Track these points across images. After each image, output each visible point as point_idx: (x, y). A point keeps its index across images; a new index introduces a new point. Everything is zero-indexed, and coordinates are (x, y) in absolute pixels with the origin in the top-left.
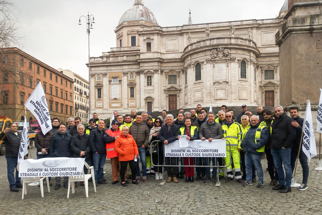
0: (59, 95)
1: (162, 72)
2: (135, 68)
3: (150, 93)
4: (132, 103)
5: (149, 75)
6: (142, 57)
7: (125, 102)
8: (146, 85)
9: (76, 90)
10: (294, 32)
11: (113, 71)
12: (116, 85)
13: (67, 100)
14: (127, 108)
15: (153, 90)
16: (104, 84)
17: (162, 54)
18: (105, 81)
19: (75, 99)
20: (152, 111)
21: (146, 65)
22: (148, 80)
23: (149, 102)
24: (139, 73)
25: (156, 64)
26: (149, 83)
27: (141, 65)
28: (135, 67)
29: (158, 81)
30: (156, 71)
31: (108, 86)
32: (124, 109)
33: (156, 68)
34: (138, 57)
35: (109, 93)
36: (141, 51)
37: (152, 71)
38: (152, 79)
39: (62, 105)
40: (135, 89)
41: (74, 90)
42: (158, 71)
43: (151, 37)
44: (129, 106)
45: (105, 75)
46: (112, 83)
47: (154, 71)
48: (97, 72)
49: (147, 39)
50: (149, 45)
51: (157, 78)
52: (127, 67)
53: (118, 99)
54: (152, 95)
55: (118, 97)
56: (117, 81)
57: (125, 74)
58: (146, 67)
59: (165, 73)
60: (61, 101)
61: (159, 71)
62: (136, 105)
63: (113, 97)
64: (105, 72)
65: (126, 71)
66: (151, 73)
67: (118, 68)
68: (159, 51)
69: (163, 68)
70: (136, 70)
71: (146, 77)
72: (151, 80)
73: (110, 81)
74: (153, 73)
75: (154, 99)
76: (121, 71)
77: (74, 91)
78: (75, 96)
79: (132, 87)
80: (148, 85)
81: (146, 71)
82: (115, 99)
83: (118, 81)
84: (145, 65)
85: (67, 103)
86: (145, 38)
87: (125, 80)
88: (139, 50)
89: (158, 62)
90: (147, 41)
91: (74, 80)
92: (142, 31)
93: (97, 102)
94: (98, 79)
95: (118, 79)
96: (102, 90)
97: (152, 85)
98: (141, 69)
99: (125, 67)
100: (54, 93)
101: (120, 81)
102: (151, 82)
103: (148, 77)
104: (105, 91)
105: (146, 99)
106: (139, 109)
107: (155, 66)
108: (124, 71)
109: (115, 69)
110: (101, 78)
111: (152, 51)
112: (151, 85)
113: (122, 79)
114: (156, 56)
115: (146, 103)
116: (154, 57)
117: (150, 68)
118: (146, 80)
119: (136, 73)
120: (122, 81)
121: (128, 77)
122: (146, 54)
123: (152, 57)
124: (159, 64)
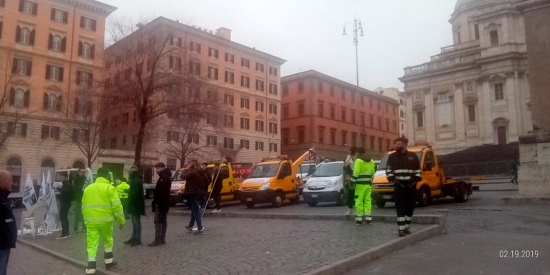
0: (376, 125)
1: (521, 75)
2: (474, 75)
3: (501, 112)
4: (473, 131)
5: (497, 82)
6: (483, 54)
7: (461, 130)
8: (494, 99)
9: (403, 117)
10: (527, 10)
11: (438, 84)
12: (444, 105)
13: (388, 131)
14: (464, 139)
15: (507, 106)
16: (426, 104)
17: (519, 46)
18: (428, 100)
19: (403, 128)
20: (507, 143)
22: (496, 90)
23: (501, 127)
24: (480, 81)
25: (509, 63)
26: (499, 95)
27: (483, 67)
28: (473, 72)
29: (515, 90)
30: (510, 74)
31: (432, 107)
32: (460, 141)
33: (510, 69)
34: (477, 57)
35: (435, 117)
36: (482, 46)
37: (503, 75)
38: (504, 89)
39: (381, 139)
40: (476, 107)
41: (400, 115)
42: (513, 73)
43: (497, 22)
44: (468, 135)
45: (427, 91)
46: (439, 101)
47: (506, 74)
48: (415, 88)
49: (490, 25)
50: (494, 35)
51: (510, 86)
52: (461, 74)
53: (450, 126)
54: (506, 115)
55: (449, 122)
56: (446, 98)
57: (459, 85)
58: (492, 70)
59: (527, 75)
60: (378, 134)
61: (516, 73)
62: (479, 133)
63: (441, 123)
64: (427, 86)
65: (460, 80)
66: (501, 78)
67: (447, 77)
68: (512, 41)
69: (523, 68)
70: (477, 77)
71: (494, 86)
72: (502, 89)
73: (435, 100)
74: (505, 79)
75: (509, 121)
76: (452, 81)
77: (400, 118)
78: (402, 125)
79: (471, 105)
80: (497, 98)
81: (492, 77)
82: (445, 126)
83: (448, 98)
84: (490, 68)
85: (388, 136)
86: (487, 24)
87: (459, 95)
88: (479, 46)
89: (512, 59)
90: (491, 29)
91: (399, 102)
92: (481, 15)
93: (416, 133)
94: (417, 98)
95: (448, 95)
96: (423, 114)
97: (504, 97)
98: (483, 74)
99: (457, 75)
100: (367, 123)
101: (452, 98)
102: (502, 94)
103: (496, 86)
104: (428, 115)
105: (496, 121)
106: (483, 139)
107: (508, 66)
108: (457, 80)
109: (443, 79)
110: (422, 97)
111: (500, 42)
112: (502, 98)
113: (455, 94)
114: (507, 50)
115: (495, 129)
116: (504, 53)
117: (499, 70)
118: (493, 91)
119: (476, 81)
120: (455, 97)
121: (463, 89)
122: (489, 49)
123: (502, 53)
124: (515, 62)
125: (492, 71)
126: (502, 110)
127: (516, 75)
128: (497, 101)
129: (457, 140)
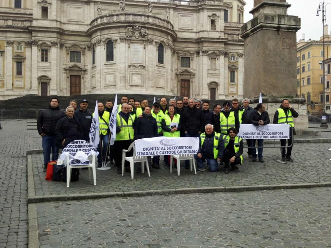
1: (62, 46)
2: (24, 38)
3: (45, 71)
4: (20, 83)
5: (44, 48)
6: (35, 23)
7: (8, 81)
8: (40, 60)
14: (12, 88)
15: (50, 67)
17: (62, 24)
20: (48, 95)
21: (40, 34)
22: (43, 54)
23: (44, 82)
24: (30, 44)
25: (55, 35)
26: (44, 58)
27: (34, 34)
28: (24, 35)
29: (57, 56)
30: (54, 44)
32: (7, 90)
33: (55, 40)
34: (29, 24)
36: (34, 17)
37: (49, 43)
38: (49, 54)
40: (23, 64)
42: (57, 44)
44: (15, 86)
47: (52, 43)
49: (43, 1)
50: (45, 11)
51: (54, 53)
52: (13, 35)
54: (48, 74)
57: (10, 43)
58: (41, 37)
59: (66, 47)
61: (59, 44)
62: (25, 86)
65: (12, 39)
66: (47, 45)
68: (59, 20)
69: (63, 41)
70: (26, 40)
71: (41, 50)
72: (47, 54)
74: (50, 47)
75: (51, 79)
76: (4, 39)
79: (19, 61)
80: (43, 60)
81: (40, 43)
87: (9, 51)
88: (32, 15)
89: (57, 32)
90: (43, 5)
97: (49, 61)
98: (33, 39)
99: (9, 35)
101: (2, 53)
102: (47, 58)
103: (43, 51)
105: (40, 78)
106: (28, 91)
107: (53, 37)
108: (9, 39)
111: (49, 18)
112: (47, 61)
113: (5, 50)
114: (54, 25)
115: (39, 84)
116: (52, 27)
117: (46, 39)
118: (40, 54)
119: (26, 43)
120: (5, 52)
121: (13, 47)
122: (40, 21)
123: (49, 26)
124: (59, 36)
125: (41, 39)
126: (46, 69)
127: (59, 46)
128: (43, 62)
129: (5, 88)
